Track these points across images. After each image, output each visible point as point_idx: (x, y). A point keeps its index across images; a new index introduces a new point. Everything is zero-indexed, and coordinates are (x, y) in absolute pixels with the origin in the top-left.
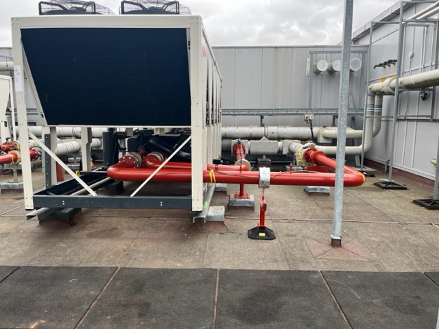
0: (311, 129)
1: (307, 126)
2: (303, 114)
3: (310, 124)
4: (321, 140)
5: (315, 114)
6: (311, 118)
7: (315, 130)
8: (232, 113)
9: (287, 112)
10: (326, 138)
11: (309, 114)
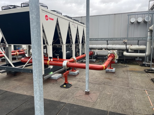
0: (126, 46)
1: (125, 45)
2: (123, 40)
3: (126, 44)
4: (129, 51)
5: (128, 40)
6: (126, 42)
7: (128, 46)
8: (95, 40)
9: (116, 39)
10: (131, 50)
11: (125, 40)
